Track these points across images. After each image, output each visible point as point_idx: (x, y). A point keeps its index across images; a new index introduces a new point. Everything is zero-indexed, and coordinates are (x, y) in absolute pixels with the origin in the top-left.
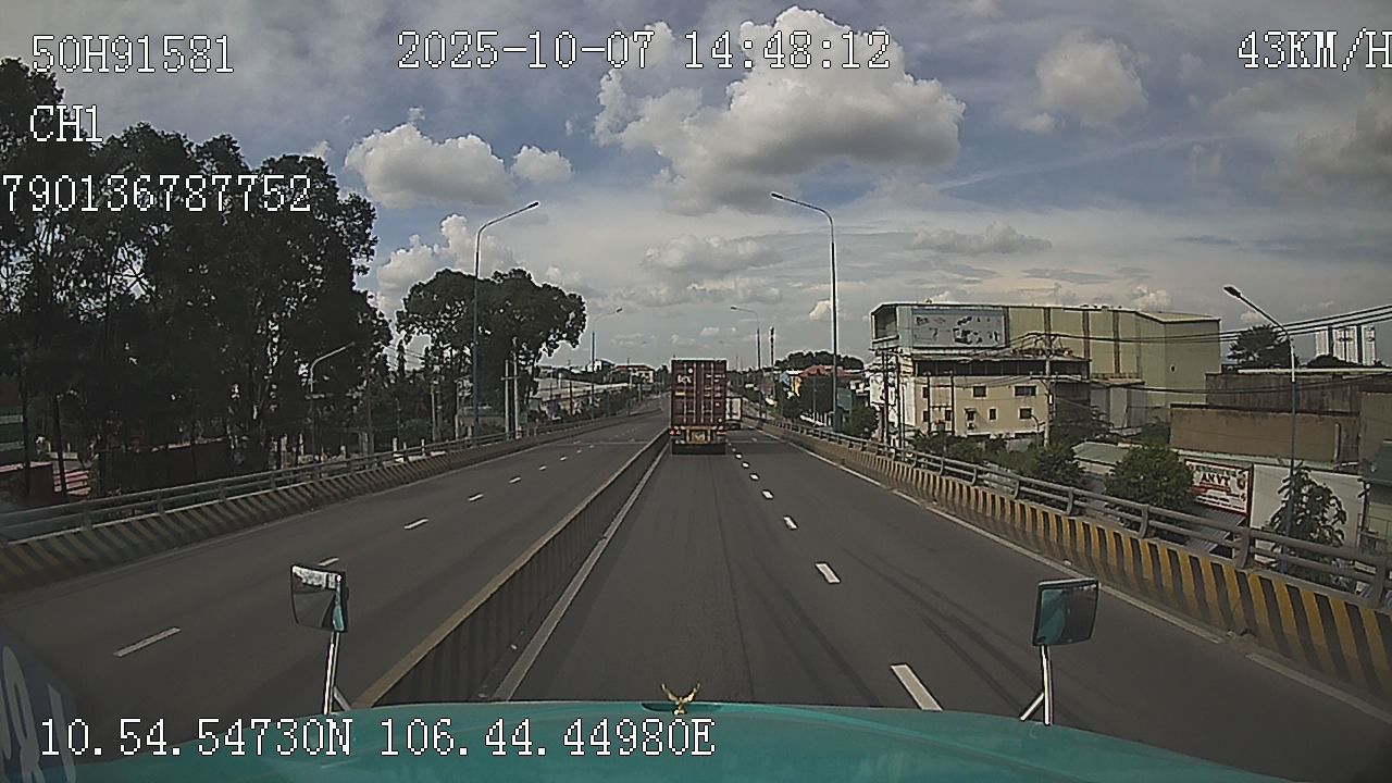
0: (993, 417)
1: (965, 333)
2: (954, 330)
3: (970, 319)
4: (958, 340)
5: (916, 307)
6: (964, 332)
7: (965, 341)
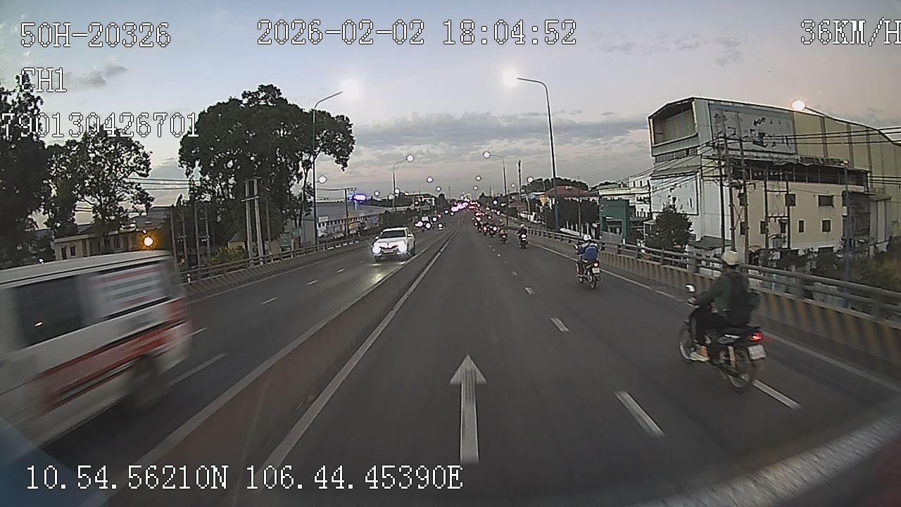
0: (801, 230)
1: (762, 135)
2: (751, 130)
3: (764, 119)
4: (755, 142)
5: (713, 102)
6: (760, 133)
7: (761, 144)
